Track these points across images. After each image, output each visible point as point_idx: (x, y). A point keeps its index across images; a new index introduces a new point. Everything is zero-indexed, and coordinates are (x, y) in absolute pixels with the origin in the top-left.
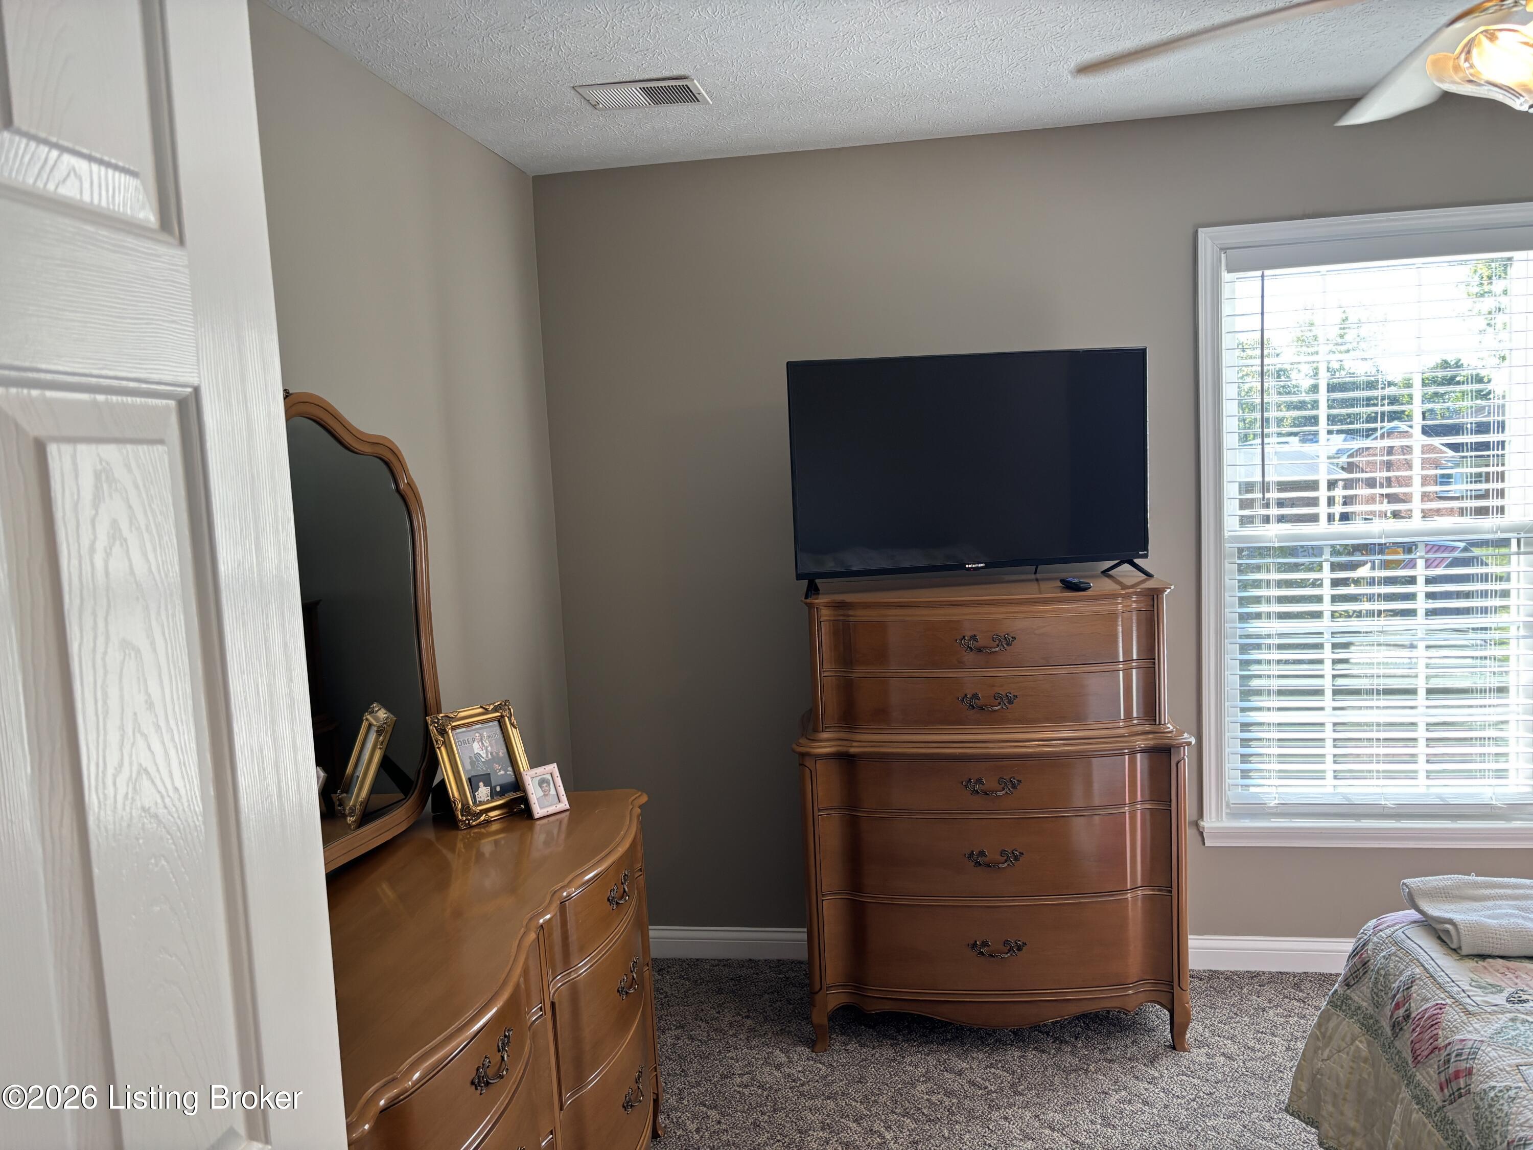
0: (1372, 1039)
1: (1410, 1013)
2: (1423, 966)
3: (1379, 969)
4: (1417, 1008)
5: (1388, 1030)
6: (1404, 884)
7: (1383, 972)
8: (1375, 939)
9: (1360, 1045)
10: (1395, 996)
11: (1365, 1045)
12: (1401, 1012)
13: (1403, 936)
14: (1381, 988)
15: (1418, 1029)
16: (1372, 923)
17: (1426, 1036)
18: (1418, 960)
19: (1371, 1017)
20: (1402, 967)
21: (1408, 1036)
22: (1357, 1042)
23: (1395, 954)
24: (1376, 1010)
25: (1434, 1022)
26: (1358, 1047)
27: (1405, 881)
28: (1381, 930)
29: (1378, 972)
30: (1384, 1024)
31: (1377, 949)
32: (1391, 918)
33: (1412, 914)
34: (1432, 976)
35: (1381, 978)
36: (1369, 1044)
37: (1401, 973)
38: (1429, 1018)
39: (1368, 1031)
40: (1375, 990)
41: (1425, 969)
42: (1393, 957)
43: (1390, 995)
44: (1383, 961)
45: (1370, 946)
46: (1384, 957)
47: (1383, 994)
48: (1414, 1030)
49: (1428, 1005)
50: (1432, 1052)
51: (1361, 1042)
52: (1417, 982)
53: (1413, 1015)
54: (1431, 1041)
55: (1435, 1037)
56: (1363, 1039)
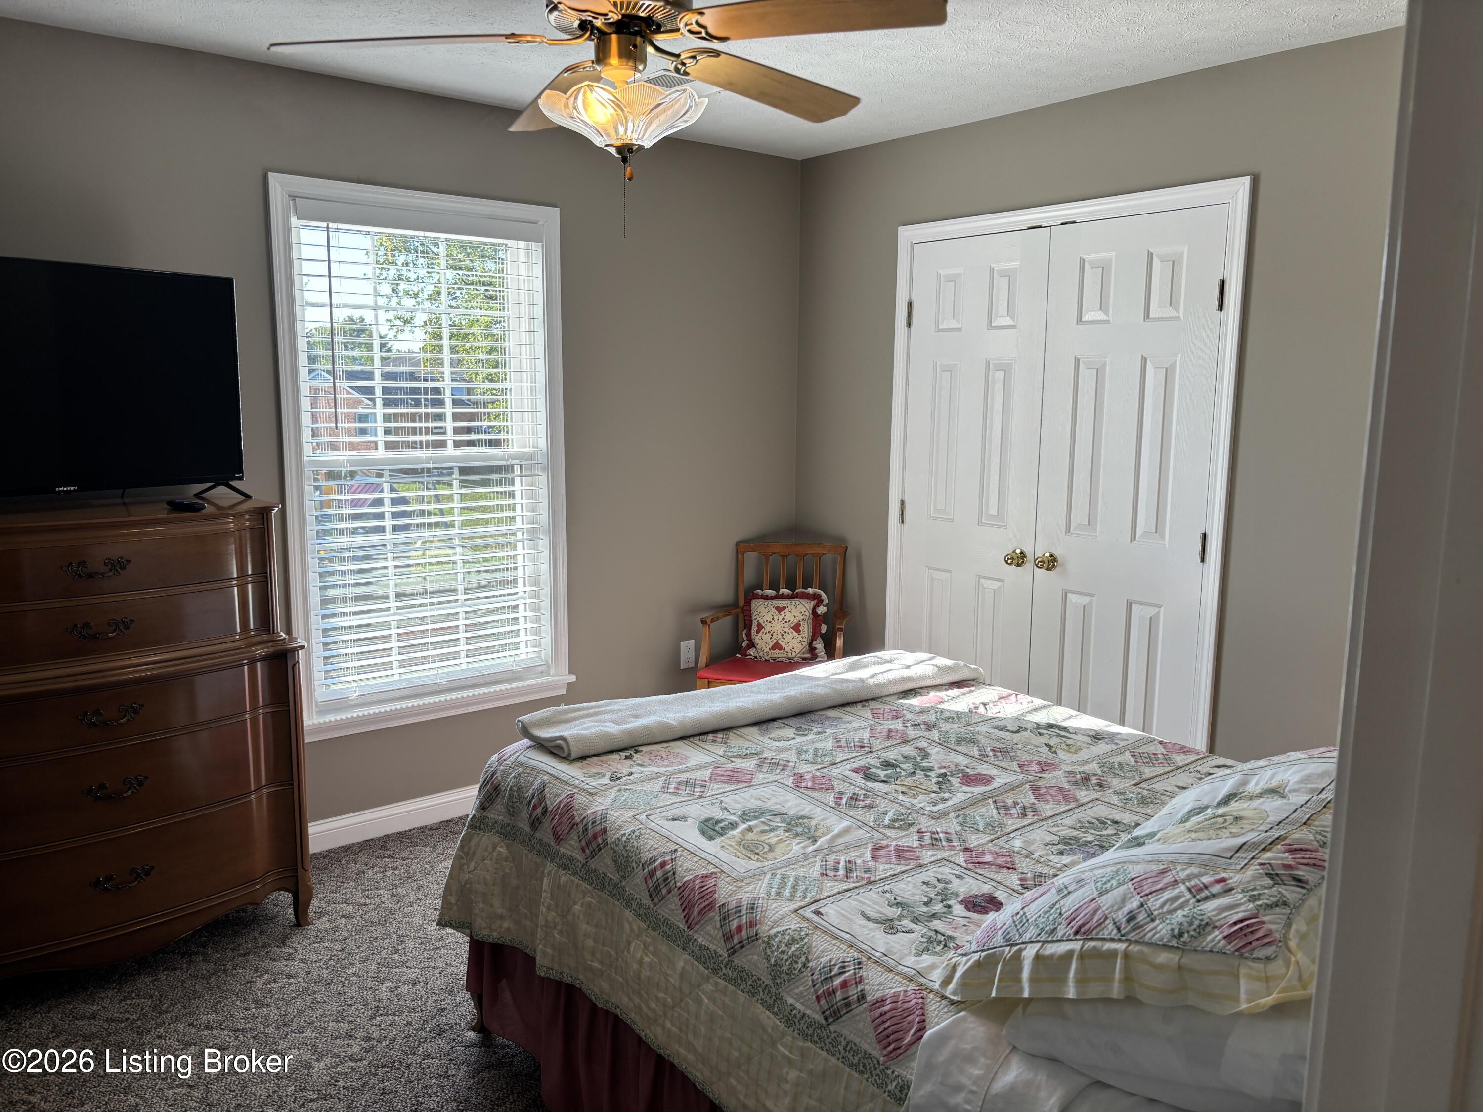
0: (511, 841)
1: (547, 808)
2: (548, 773)
3: (512, 787)
4: (552, 803)
5: (527, 829)
6: (519, 721)
7: (515, 788)
8: (502, 767)
9: (502, 850)
10: (530, 801)
11: (505, 848)
12: (539, 810)
13: (526, 759)
14: (515, 800)
15: (557, 817)
16: (495, 757)
17: (565, 819)
18: (543, 771)
19: (508, 825)
20: (532, 779)
21: (547, 825)
22: (498, 848)
23: (523, 772)
24: (512, 818)
25: (568, 807)
26: (499, 851)
27: (520, 718)
28: (505, 760)
29: (511, 789)
30: (522, 826)
31: (505, 774)
32: (509, 749)
33: (526, 742)
34: (558, 778)
35: (515, 793)
36: (508, 846)
37: (532, 784)
38: (564, 806)
39: (506, 837)
40: (510, 804)
41: (551, 775)
42: (522, 775)
43: (525, 802)
44: (513, 780)
45: (498, 774)
46: (514, 777)
47: (518, 804)
48: (553, 819)
49: (561, 798)
50: (572, 828)
51: (501, 847)
52: (548, 785)
53: (550, 809)
54: (570, 821)
55: (573, 817)
56: (503, 844)
